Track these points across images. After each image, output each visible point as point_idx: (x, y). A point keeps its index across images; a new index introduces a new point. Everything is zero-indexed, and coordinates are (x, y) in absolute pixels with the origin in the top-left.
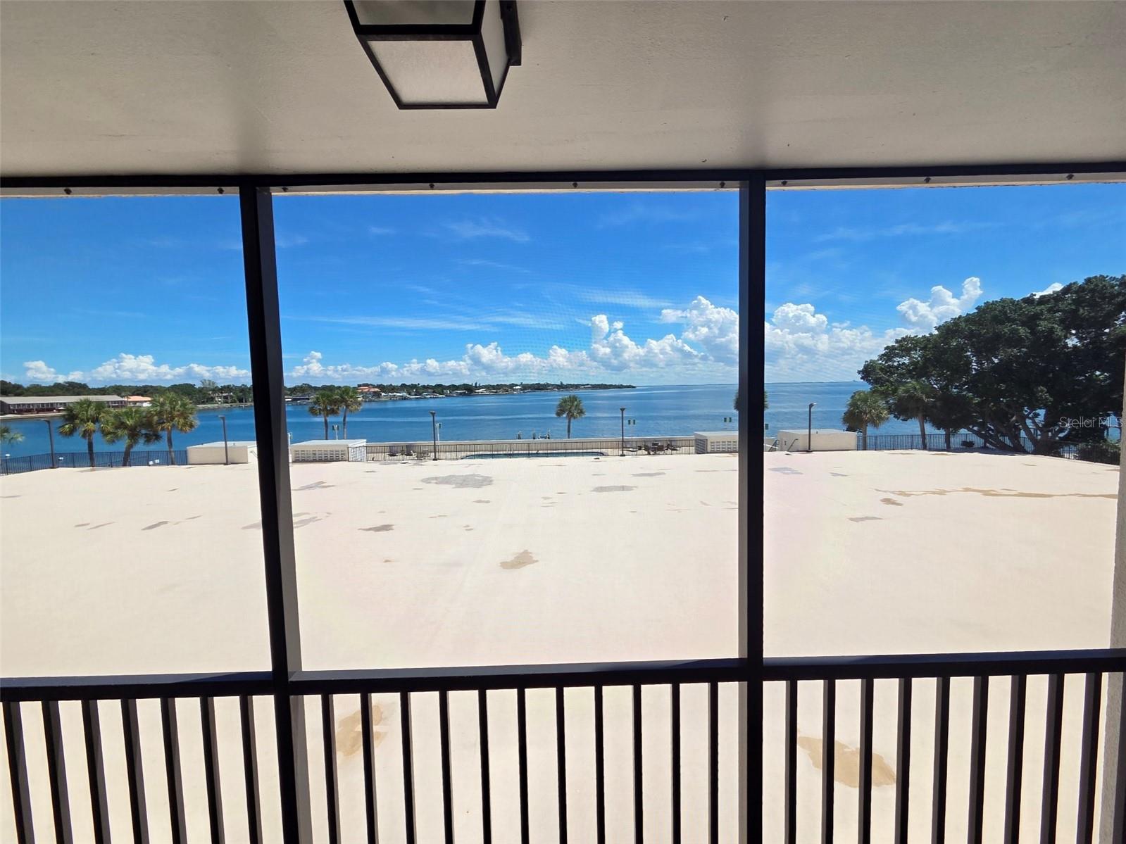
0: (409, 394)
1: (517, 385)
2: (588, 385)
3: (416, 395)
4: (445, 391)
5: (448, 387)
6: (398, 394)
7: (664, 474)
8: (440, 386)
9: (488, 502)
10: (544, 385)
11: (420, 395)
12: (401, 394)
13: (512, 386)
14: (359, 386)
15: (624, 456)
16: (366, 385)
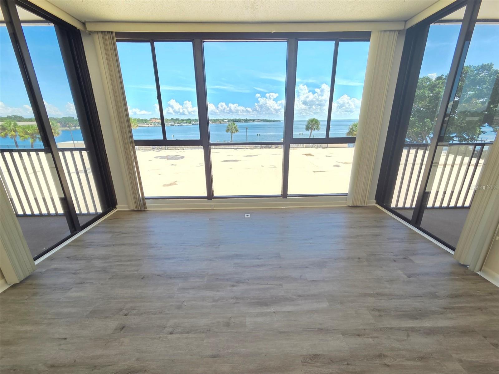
0: (175, 123)
1: (225, 119)
2: (259, 120)
3: (178, 124)
4: (192, 122)
5: (193, 120)
6: (170, 123)
7: (257, 156)
8: (189, 119)
9: (176, 165)
10: (239, 119)
11: (180, 123)
12: (171, 123)
13: (223, 120)
14: (151, 119)
15: (247, 149)
16: (154, 118)
